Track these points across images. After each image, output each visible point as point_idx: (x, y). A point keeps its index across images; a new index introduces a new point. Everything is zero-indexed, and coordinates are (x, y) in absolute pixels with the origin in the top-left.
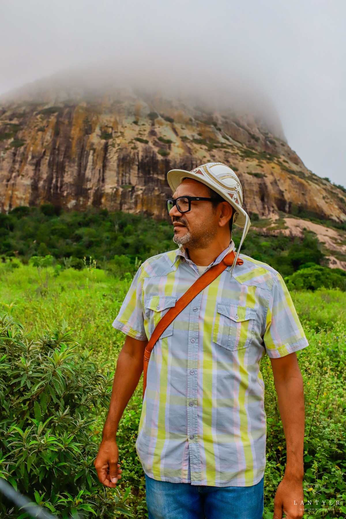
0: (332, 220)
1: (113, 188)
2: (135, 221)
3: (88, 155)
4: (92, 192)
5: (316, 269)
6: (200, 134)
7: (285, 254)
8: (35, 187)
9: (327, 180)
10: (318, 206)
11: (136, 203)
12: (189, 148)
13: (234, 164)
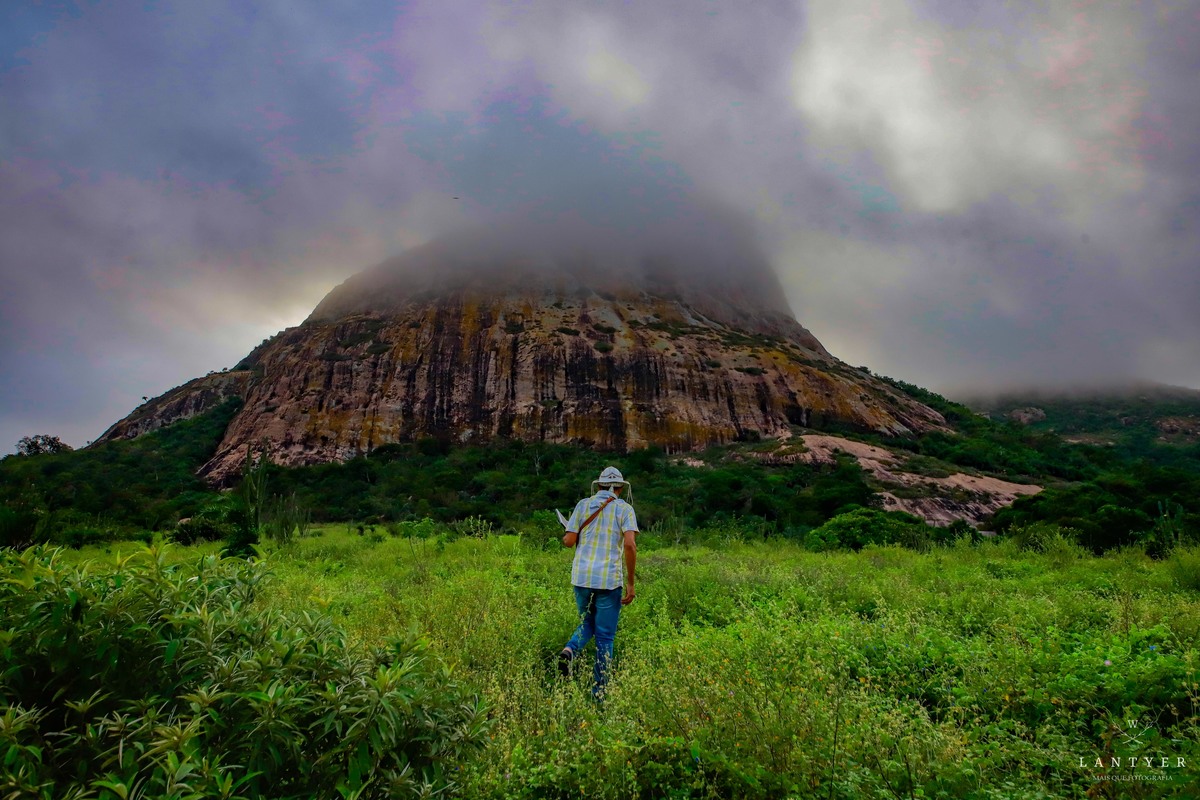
0: (880, 432)
1: (528, 407)
2: (566, 454)
3: (488, 358)
4: (496, 415)
5: (861, 514)
6: (656, 316)
7: (808, 492)
8: (407, 413)
9: (864, 370)
10: (853, 412)
11: (565, 427)
12: (642, 337)
13: (714, 357)
